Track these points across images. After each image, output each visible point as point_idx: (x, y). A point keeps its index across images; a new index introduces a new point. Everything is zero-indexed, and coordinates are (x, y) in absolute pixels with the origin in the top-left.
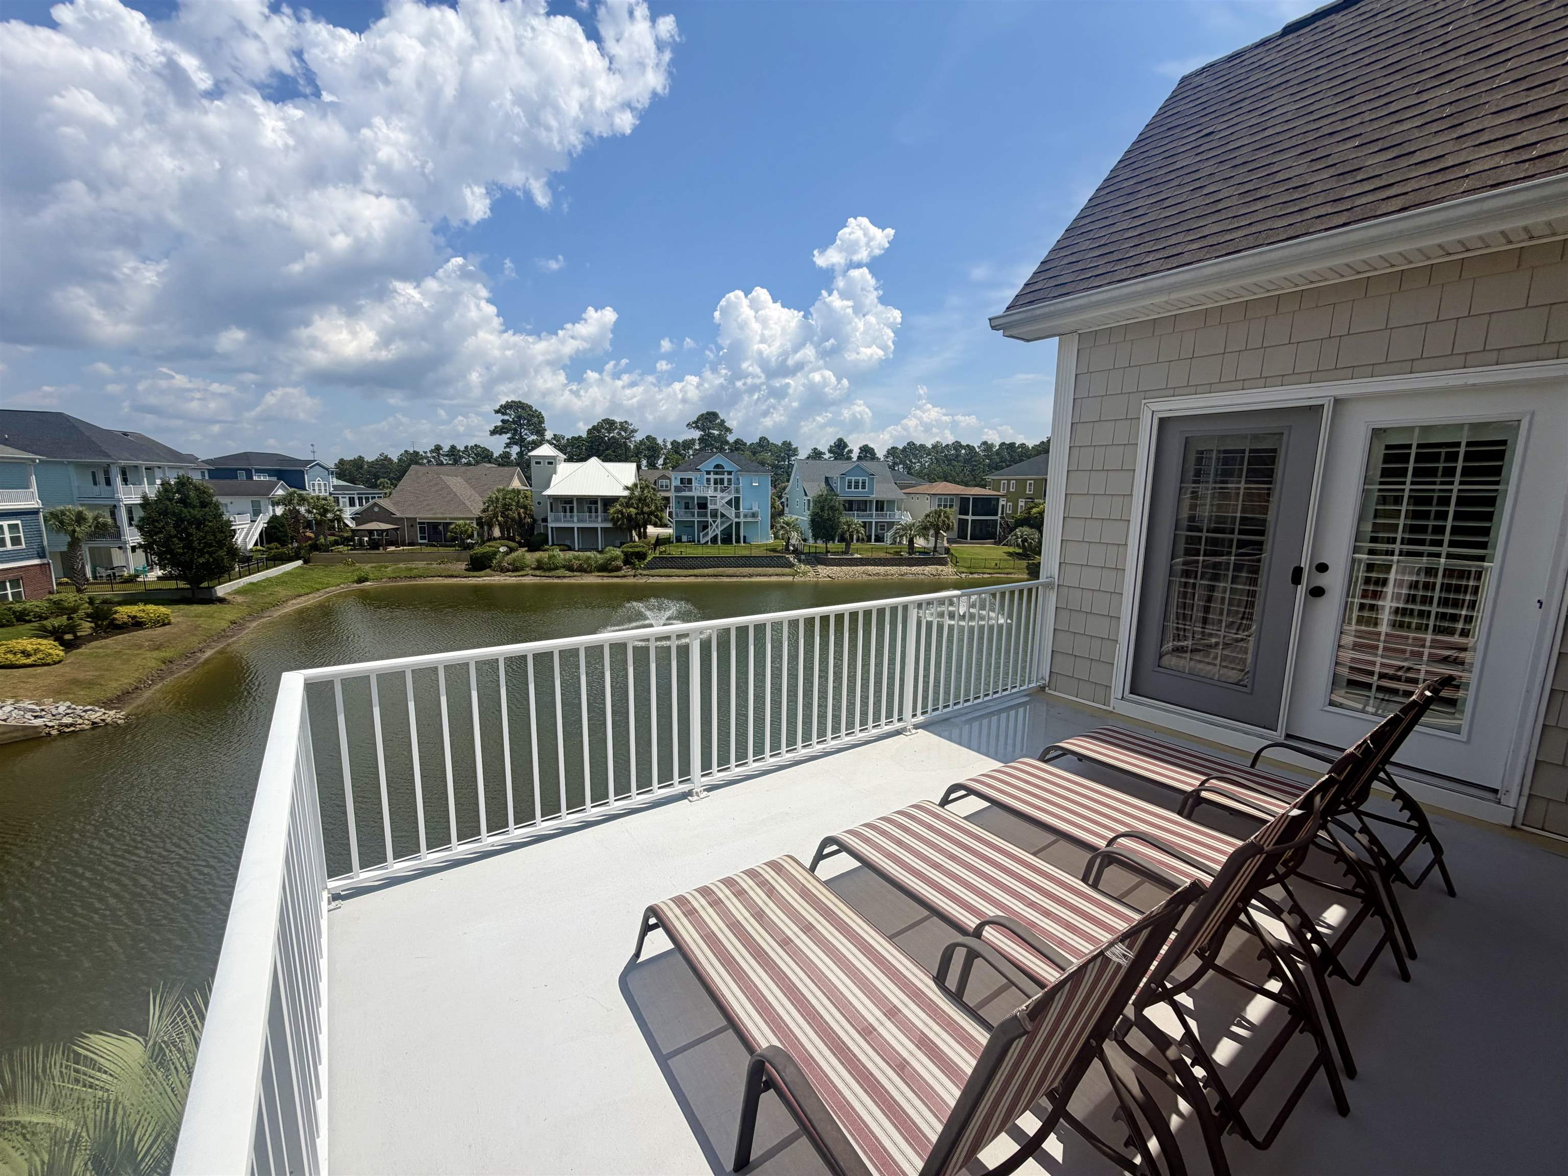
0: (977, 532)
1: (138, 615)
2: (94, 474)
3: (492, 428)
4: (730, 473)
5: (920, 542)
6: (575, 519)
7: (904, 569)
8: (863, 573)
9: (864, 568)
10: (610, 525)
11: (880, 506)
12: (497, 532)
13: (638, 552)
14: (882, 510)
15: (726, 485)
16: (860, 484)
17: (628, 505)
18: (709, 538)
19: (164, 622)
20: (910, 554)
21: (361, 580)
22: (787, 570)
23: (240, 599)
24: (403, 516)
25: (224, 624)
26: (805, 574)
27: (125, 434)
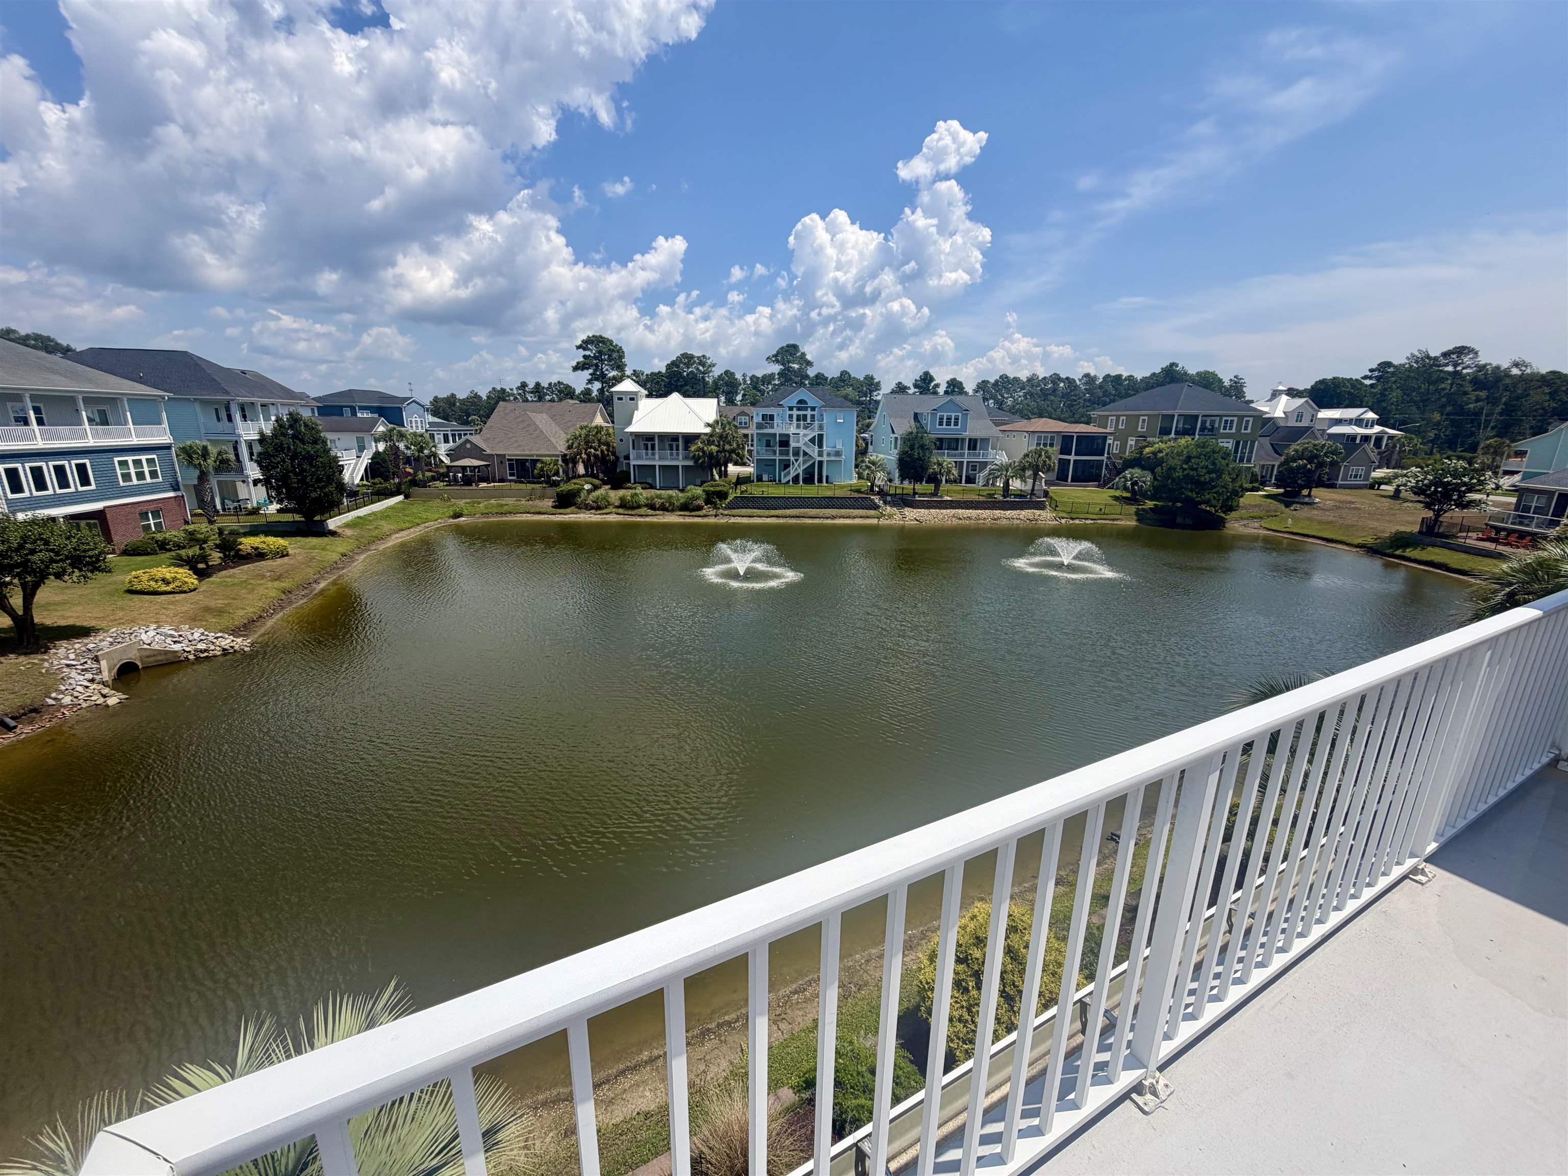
0: (1079, 473)
1: (260, 546)
2: (216, 410)
3: (574, 364)
4: (813, 409)
5: (1016, 484)
6: (657, 456)
7: (998, 513)
8: (953, 516)
9: (954, 511)
10: (690, 463)
11: (973, 444)
12: (581, 469)
13: (720, 491)
14: (975, 448)
15: (809, 421)
16: (953, 420)
17: (710, 443)
18: (790, 477)
19: (282, 554)
20: (1004, 496)
21: (457, 515)
22: (872, 512)
23: (348, 532)
24: (494, 453)
25: (335, 557)
26: (890, 516)
27: (243, 372)
